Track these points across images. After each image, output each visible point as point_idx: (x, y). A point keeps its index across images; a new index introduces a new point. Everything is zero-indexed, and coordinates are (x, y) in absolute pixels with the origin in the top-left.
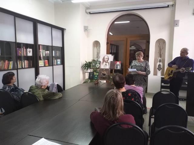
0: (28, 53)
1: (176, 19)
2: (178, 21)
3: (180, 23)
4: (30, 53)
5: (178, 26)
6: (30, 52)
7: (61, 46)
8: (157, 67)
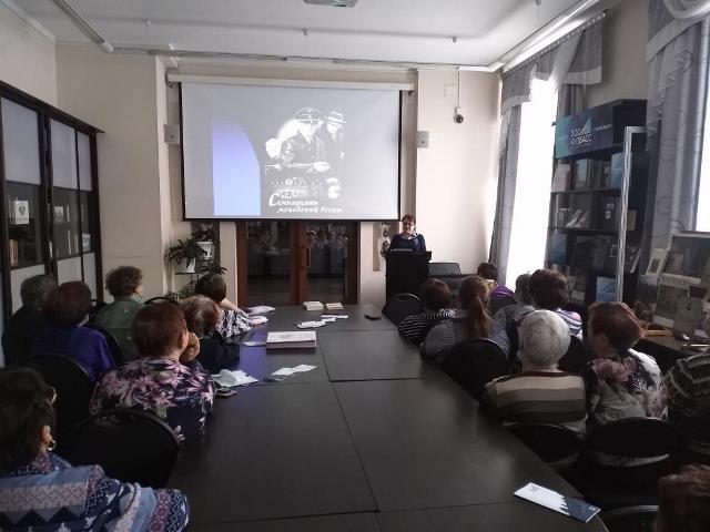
0: (18, 215)
1: (420, 128)
2: (426, 134)
3: (430, 139)
4: (22, 214)
5: (426, 147)
6: (22, 210)
8: (380, 249)
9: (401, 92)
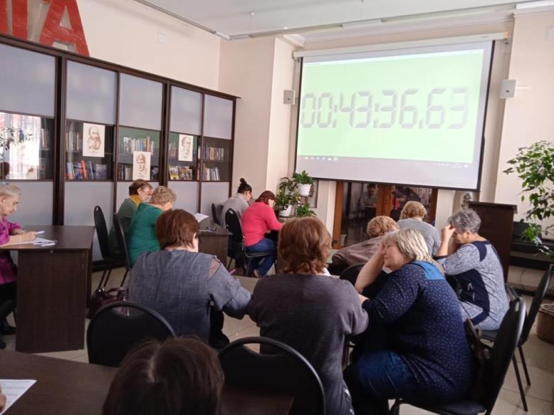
1: (511, 77)
2: (514, 82)
3: (517, 88)
5: (512, 96)
7: (229, 137)
8: (461, 202)
9: (494, 42)
